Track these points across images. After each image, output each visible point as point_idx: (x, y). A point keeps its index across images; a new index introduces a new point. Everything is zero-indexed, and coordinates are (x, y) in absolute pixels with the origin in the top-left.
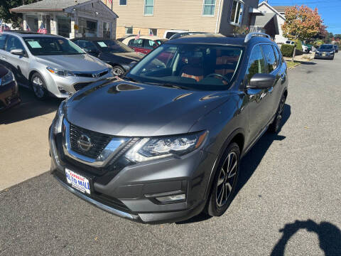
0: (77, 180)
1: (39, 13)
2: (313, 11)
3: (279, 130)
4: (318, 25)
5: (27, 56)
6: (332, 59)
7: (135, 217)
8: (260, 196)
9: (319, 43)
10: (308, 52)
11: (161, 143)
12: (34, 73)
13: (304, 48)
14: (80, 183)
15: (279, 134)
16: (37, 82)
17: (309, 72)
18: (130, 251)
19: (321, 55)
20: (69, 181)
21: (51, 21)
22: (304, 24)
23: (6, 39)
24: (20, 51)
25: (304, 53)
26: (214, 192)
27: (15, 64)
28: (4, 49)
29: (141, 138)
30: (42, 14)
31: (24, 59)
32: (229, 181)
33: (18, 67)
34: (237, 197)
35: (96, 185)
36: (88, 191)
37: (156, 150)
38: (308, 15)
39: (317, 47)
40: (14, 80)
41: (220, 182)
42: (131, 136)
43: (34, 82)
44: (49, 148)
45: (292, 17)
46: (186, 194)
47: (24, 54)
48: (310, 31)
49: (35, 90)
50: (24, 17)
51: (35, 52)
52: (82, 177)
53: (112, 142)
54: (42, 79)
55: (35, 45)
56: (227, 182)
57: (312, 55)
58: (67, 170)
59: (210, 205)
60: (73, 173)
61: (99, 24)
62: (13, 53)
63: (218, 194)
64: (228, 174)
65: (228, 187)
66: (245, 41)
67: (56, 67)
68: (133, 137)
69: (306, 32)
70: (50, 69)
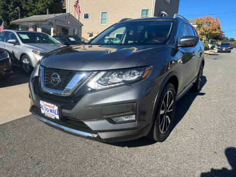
0: (49, 108)
1: (29, 23)
2: (215, 19)
3: (200, 90)
4: (219, 28)
5: (19, 44)
6: (230, 52)
7: (95, 136)
8: (192, 129)
9: (220, 43)
10: (212, 48)
11: (115, 75)
12: (24, 55)
13: (210, 46)
14: (51, 111)
15: (200, 92)
16: (25, 61)
17: (215, 59)
18: (91, 166)
19: (222, 49)
20: (43, 112)
21: (38, 28)
22: (209, 28)
23: (5, 34)
24: (14, 41)
25: (210, 49)
26: (157, 118)
27: (11, 50)
28: (4, 41)
29: (99, 71)
30: (32, 24)
31: (17, 46)
32: (168, 114)
33: (13, 52)
34: (174, 129)
35: (64, 111)
36: (58, 117)
37: (111, 80)
38: (212, 21)
39: (218, 46)
40: (8, 57)
41: (162, 112)
42: (91, 70)
43: (24, 61)
44: (29, 92)
45: (200, 23)
46: (136, 114)
47: (17, 43)
48: (214, 32)
49: (24, 67)
50: (20, 26)
51: (24, 41)
52: (52, 105)
53: (76, 75)
54: (29, 59)
55: (25, 37)
56: (167, 115)
57: (216, 50)
58: (41, 102)
59: (155, 129)
60: (45, 103)
61: (70, 29)
62: (9, 42)
63: (161, 122)
64: (167, 108)
65: (167, 118)
66: (174, 18)
67: (39, 50)
68: (93, 71)
69: (211, 33)
70: (35, 52)
